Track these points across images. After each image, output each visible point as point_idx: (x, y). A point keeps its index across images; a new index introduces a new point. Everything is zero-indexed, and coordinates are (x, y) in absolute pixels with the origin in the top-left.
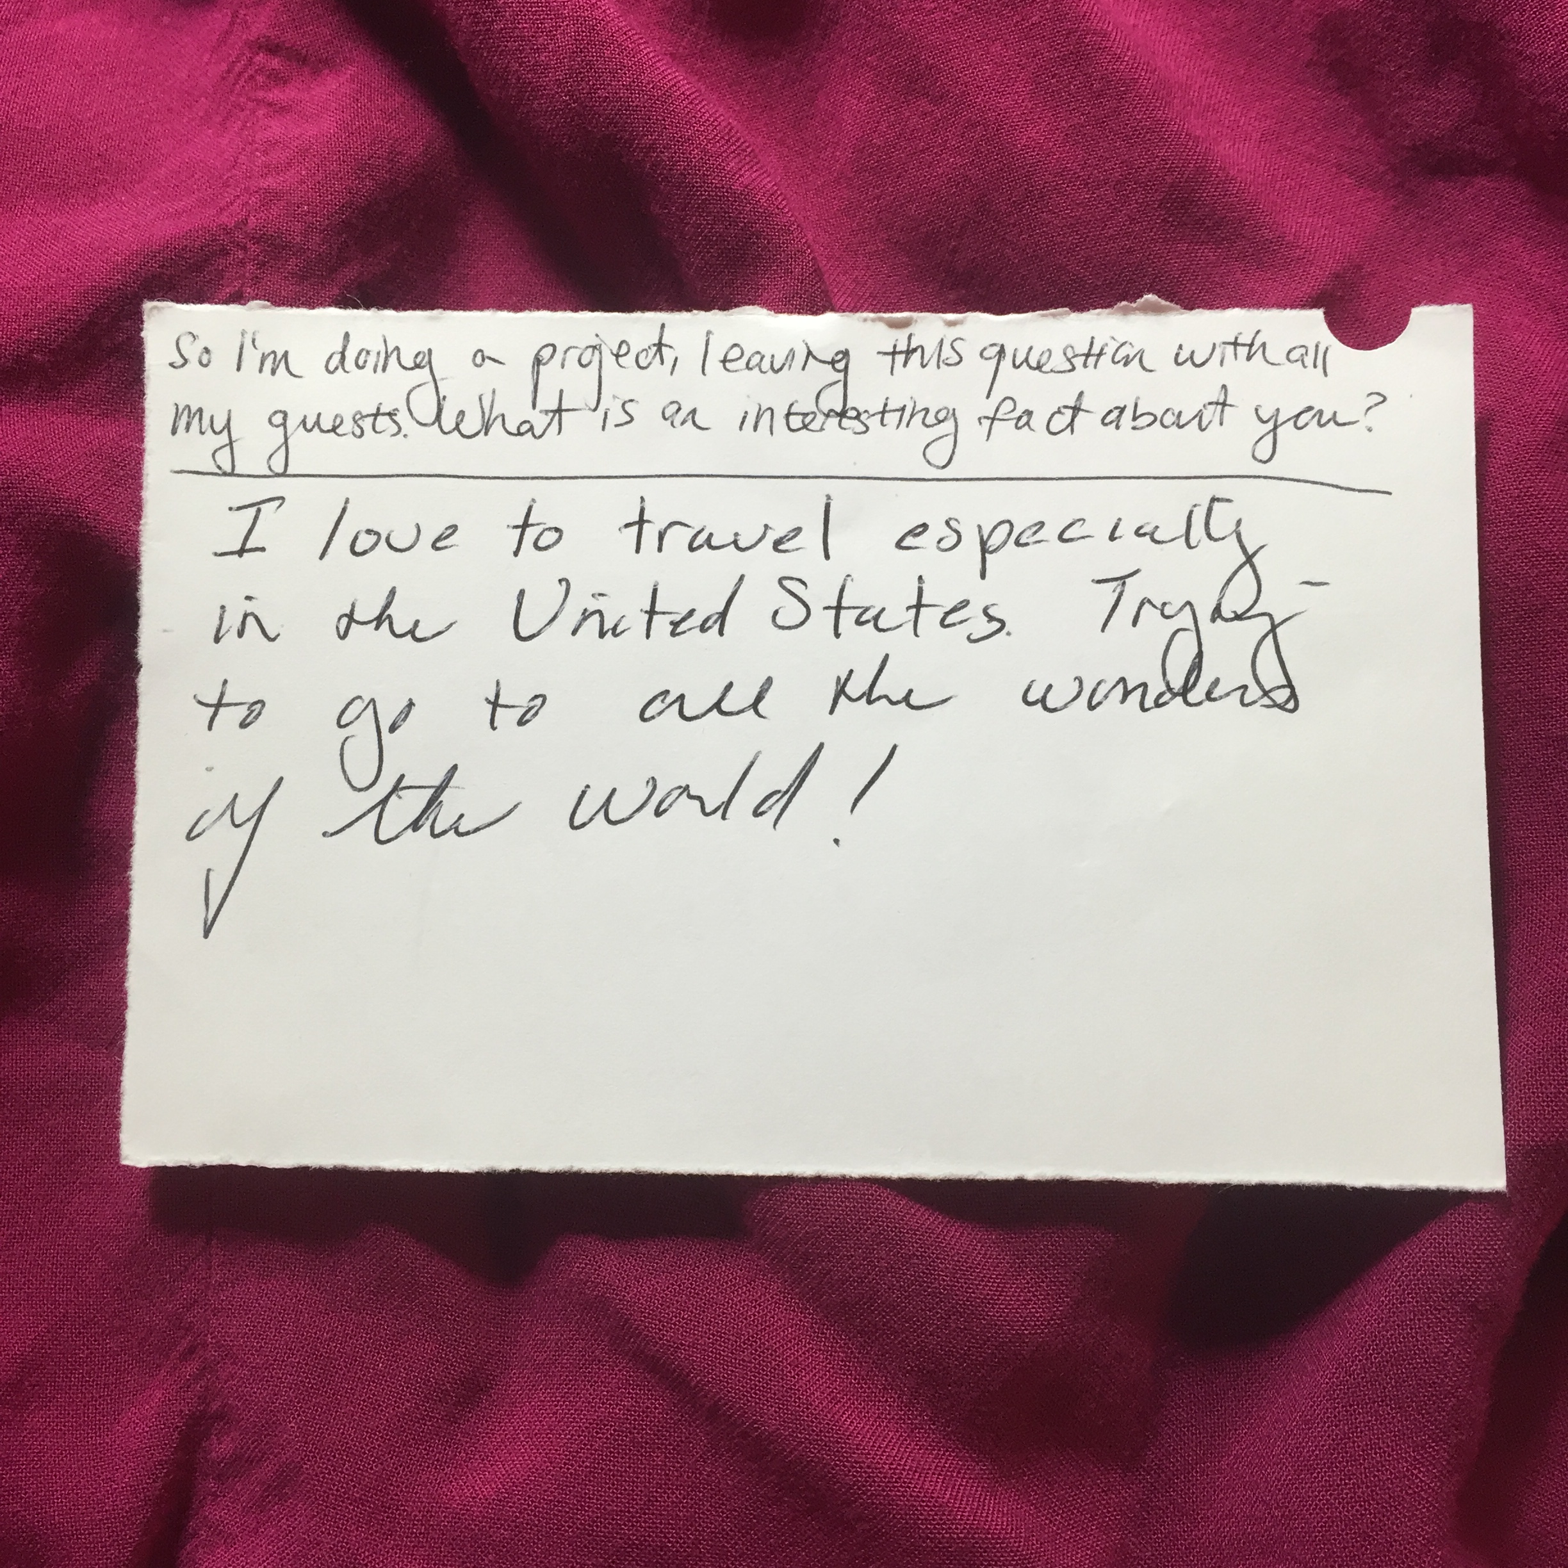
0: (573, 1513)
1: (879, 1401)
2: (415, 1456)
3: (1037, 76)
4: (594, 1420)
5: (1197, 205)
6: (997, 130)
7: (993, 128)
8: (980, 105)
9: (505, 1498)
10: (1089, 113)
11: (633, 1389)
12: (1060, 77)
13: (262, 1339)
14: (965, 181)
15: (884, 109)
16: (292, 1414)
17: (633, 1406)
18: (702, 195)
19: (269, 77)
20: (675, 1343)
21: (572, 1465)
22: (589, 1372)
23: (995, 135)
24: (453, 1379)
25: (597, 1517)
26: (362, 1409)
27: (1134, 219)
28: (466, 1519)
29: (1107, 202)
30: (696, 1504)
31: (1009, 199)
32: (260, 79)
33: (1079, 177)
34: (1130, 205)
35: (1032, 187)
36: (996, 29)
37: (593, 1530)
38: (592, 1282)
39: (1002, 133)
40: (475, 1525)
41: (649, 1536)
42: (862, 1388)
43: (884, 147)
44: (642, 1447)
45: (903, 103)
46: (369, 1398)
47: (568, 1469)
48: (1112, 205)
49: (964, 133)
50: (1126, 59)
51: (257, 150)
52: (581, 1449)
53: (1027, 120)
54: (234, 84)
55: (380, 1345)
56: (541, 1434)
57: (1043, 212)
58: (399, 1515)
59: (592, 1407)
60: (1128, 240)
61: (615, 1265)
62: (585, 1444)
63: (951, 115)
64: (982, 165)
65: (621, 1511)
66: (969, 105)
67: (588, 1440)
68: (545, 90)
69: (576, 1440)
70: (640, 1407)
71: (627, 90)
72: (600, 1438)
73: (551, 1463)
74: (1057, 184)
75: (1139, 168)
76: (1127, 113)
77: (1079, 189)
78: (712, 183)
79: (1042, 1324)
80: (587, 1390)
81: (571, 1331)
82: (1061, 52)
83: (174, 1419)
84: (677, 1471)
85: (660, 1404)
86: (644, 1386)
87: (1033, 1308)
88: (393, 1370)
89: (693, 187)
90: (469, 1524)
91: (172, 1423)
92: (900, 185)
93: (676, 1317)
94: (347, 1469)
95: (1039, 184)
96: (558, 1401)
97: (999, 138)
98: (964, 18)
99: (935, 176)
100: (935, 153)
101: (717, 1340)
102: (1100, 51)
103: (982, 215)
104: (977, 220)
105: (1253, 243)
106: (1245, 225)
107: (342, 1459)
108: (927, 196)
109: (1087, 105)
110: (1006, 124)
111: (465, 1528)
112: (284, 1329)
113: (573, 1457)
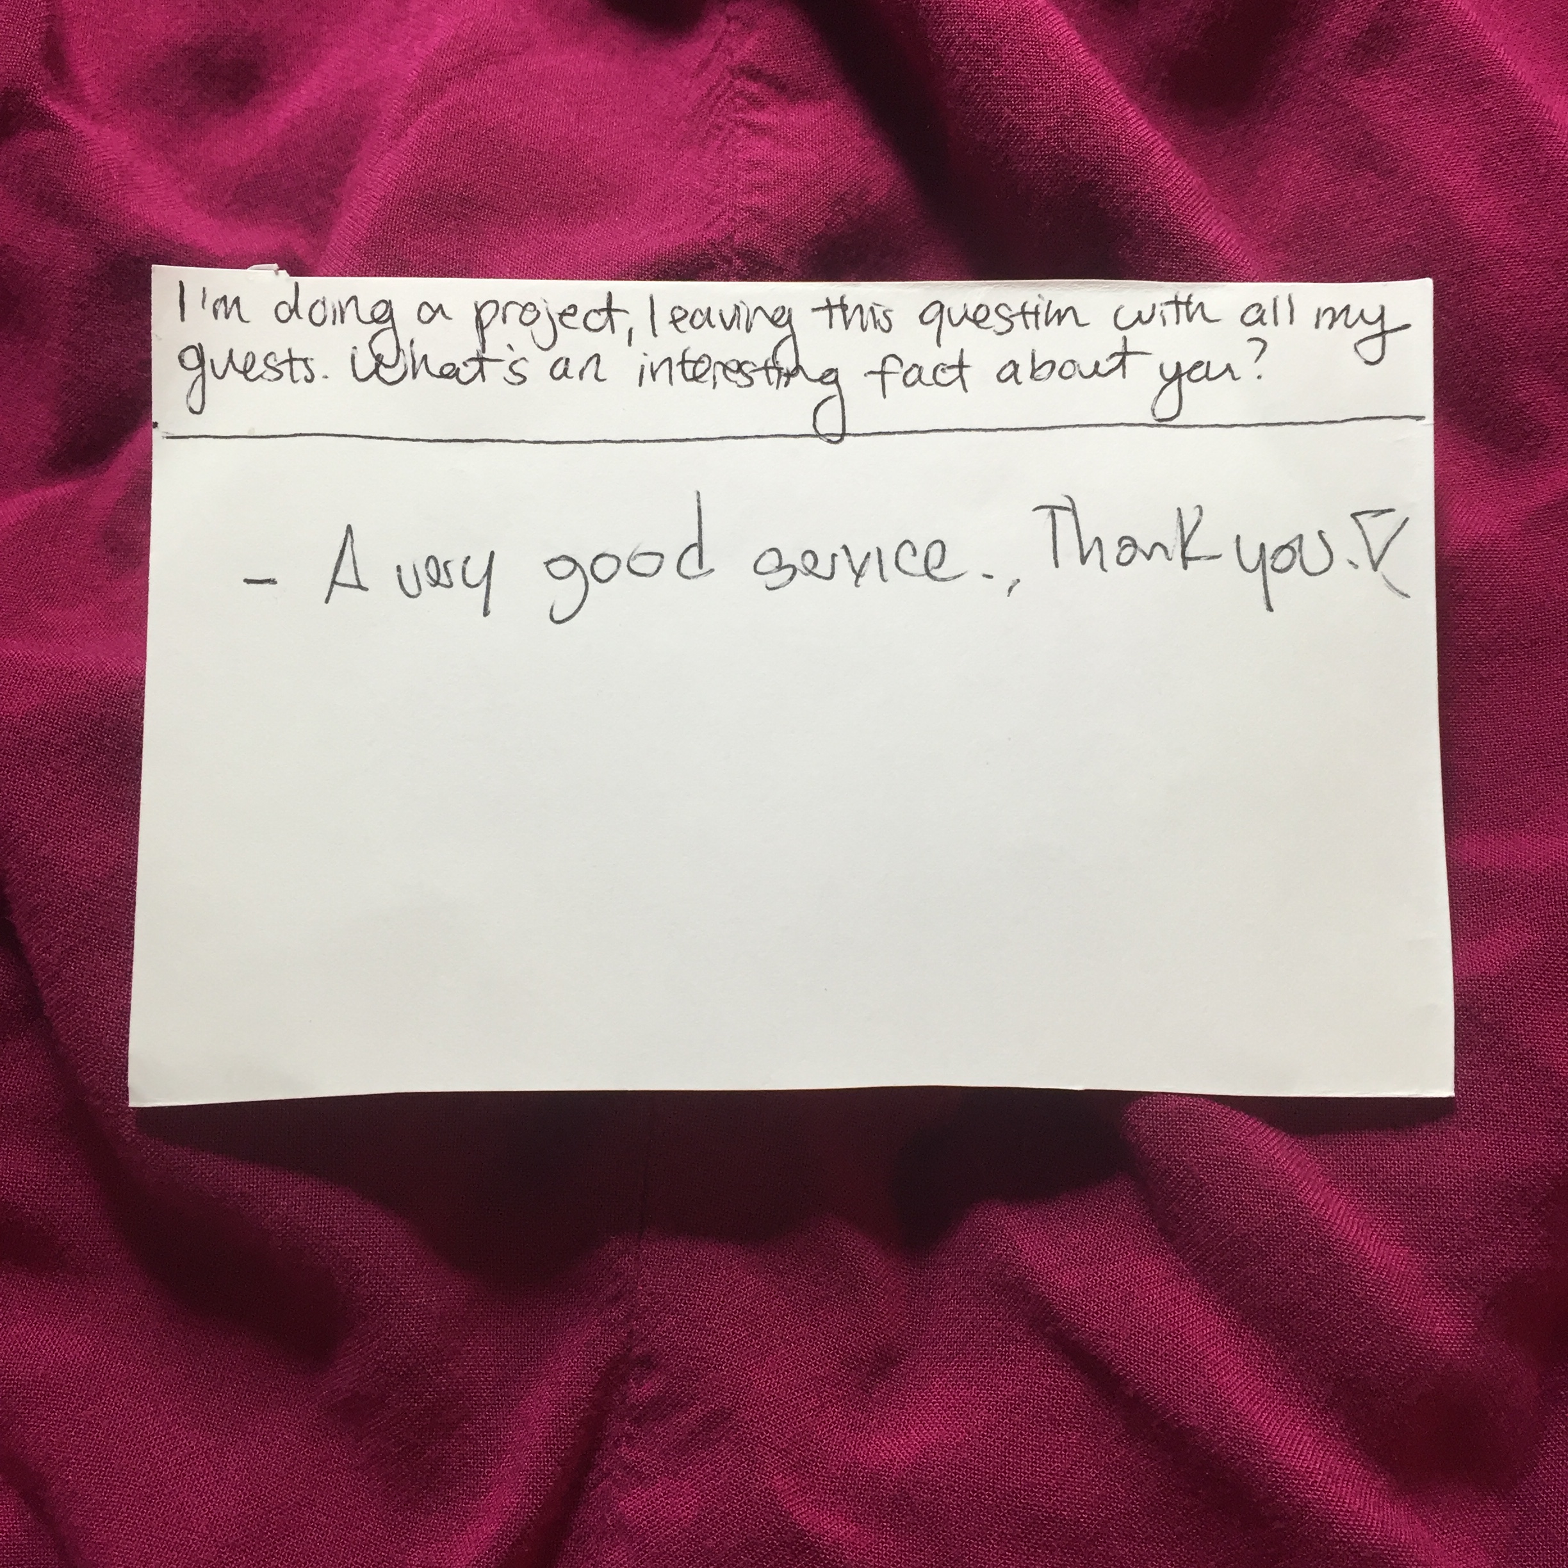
0: (994, 1483)
1: (1294, 1406)
3: (1485, 158)
4: (1012, 1397)
7: (1441, 203)
8: (1429, 181)
9: (923, 1463)
11: (1052, 1369)
15: (1332, 179)
17: (1051, 1386)
19: (748, 100)
20: (1096, 1331)
21: (991, 1437)
22: (1006, 1352)
23: (1442, 209)
24: (868, 1349)
25: (1017, 1489)
26: (786, 1366)
28: (884, 1480)
30: (1108, 1484)
32: (739, 101)
35: (1475, 260)
36: (1448, 112)
37: (1013, 1501)
38: (1013, 1264)
39: (1449, 208)
40: (894, 1487)
41: (1065, 1511)
45: (1351, 174)
48: (1549, 282)
49: (1412, 205)
52: (999, 1422)
53: (1473, 198)
56: (956, 1407)
57: (1483, 284)
58: (818, 1471)
62: (1003, 1419)
63: (1399, 188)
65: (1039, 1484)
66: (1419, 180)
67: (1007, 1415)
68: (1034, 135)
69: (993, 1414)
72: (1018, 1413)
73: (969, 1433)
74: (1499, 259)
77: (1518, 265)
84: (1091, 1450)
85: (1078, 1385)
86: (1064, 1366)
90: (888, 1485)
95: (1482, 258)
98: (1418, 100)
101: (1138, 1332)
102: (1547, 139)
111: (883, 1488)
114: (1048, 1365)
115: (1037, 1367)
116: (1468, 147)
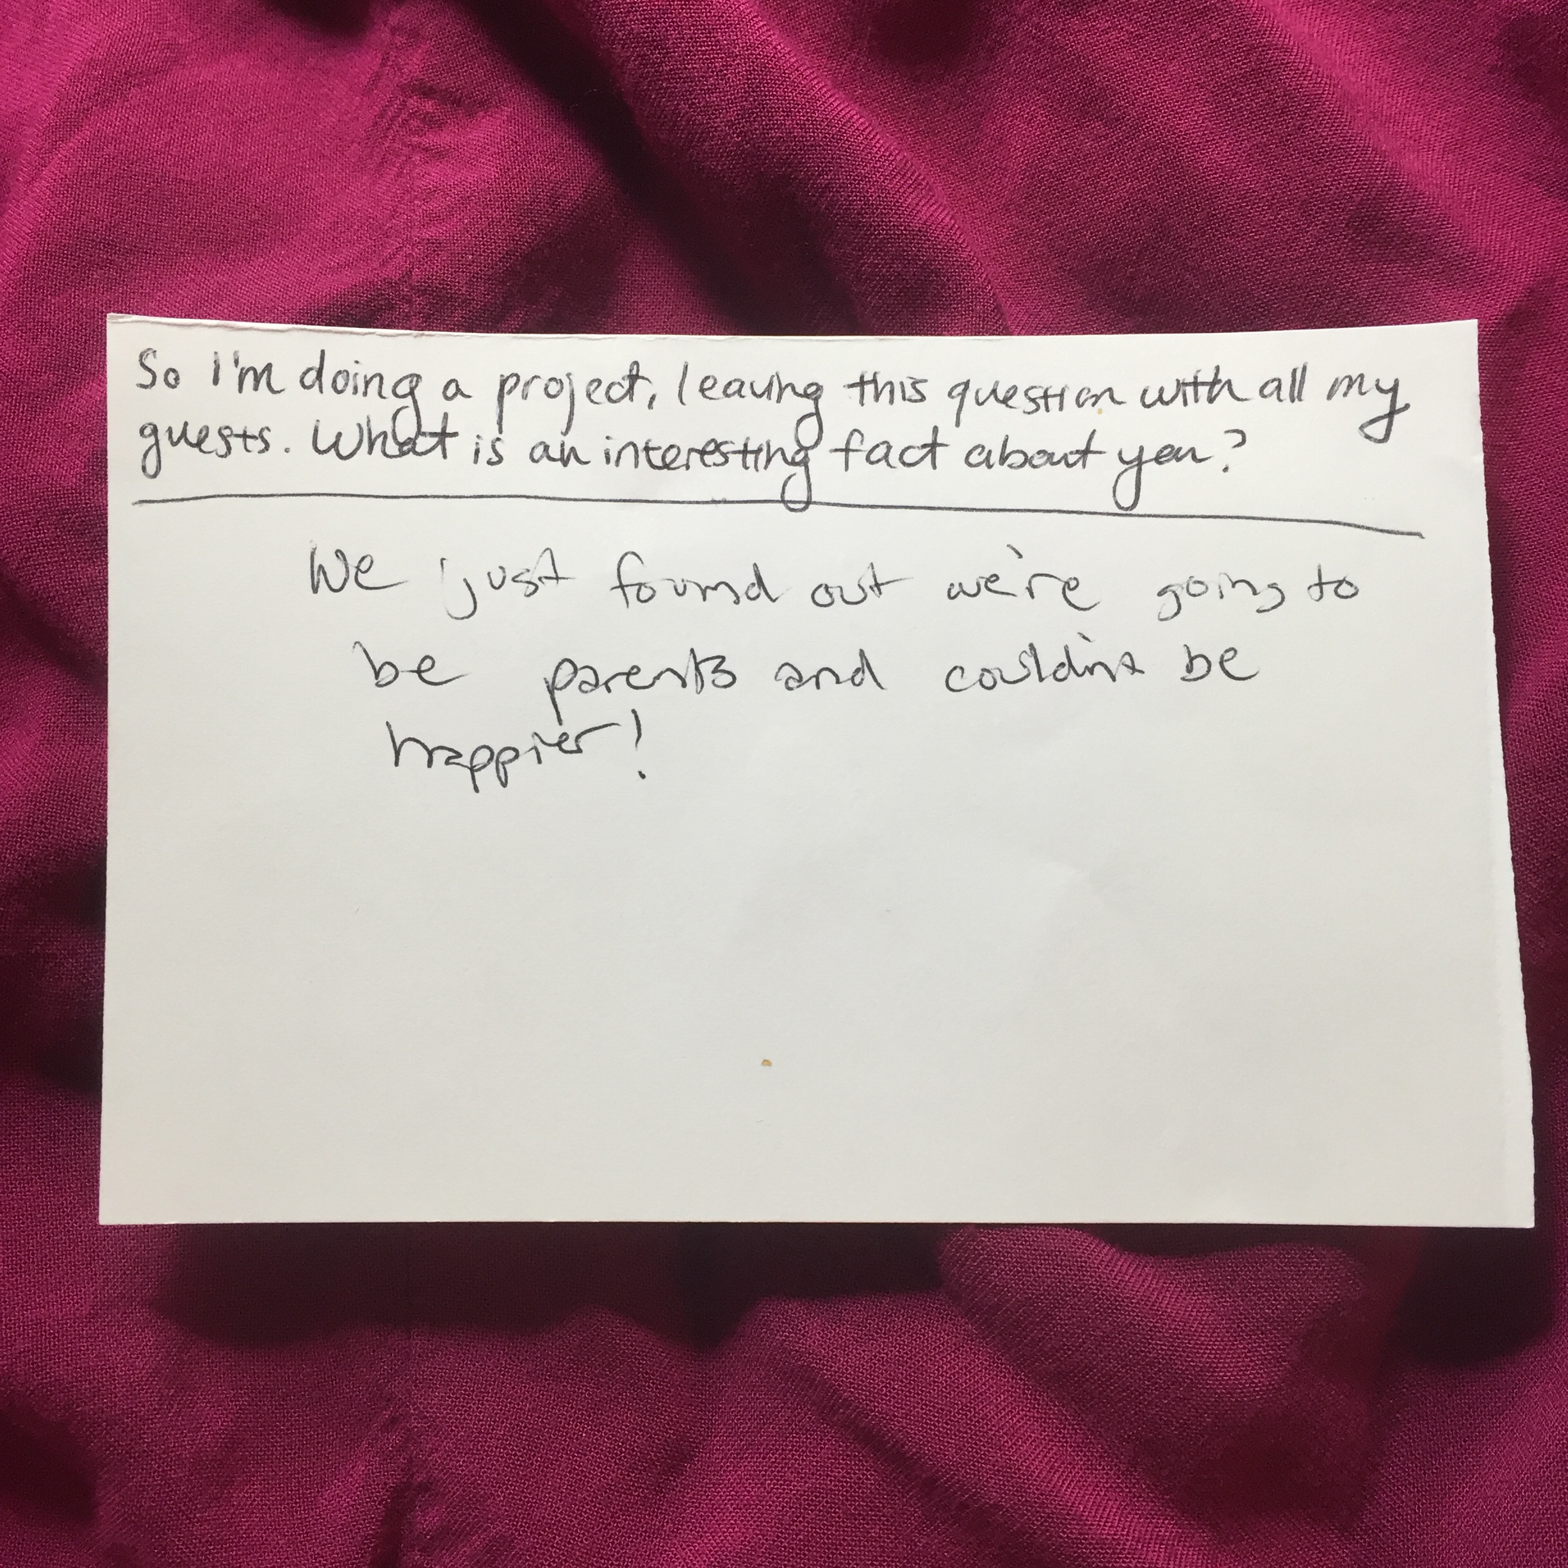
1: (1096, 1470)
2: (624, 1528)
3: (1217, 95)
4: (805, 1492)
5: (1385, 222)
6: (1177, 153)
7: (1173, 150)
8: (1159, 127)
10: (1272, 131)
11: (843, 1459)
12: (1241, 95)
13: (465, 1411)
14: (1143, 206)
15: (1056, 134)
16: (500, 1487)
17: (844, 1477)
18: (879, 234)
19: (423, 120)
20: (887, 1415)
22: (796, 1442)
23: (1175, 158)
24: (657, 1448)
26: (568, 1481)
27: (1320, 240)
29: (1292, 223)
31: (1191, 224)
32: (414, 123)
33: (1263, 197)
34: (1317, 225)
35: (1214, 210)
36: (1173, 47)
38: (797, 1351)
39: (1182, 156)
42: (1078, 1455)
43: (1056, 173)
44: (856, 1519)
45: (1076, 126)
46: (575, 1469)
47: (782, 1542)
48: (1297, 226)
49: (1142, 155)
50: (1310, 73)
51: (416, 197)
52: (794, 1521)
53: (1207, 141)
54: (388, 129)
55: (582, 1414)
56: (750, 1505)
57: (1226, 236)
59: (802, 1478)
60: (1315, 262)
61: (819, 1333)
63: (1127, 138)
64: (1161, 189)
66: (1147, 128)
67: (801, 1513)
68: (716, 131)
69: (787, 1512)
70: (851, 1478)
71: (801, 129)
72: (812, 1510)
73: (763, 1535)
74: (1241, 207)
75: (1325, 186)
76: (1312, 130)
77: (1263, 210)
78: (890, 222)
79: (1261, 1390)
80: (796, 1460)
81: (775, 1399)
82: (1241, 69)
83: (379, 1492)
84: (892, 1542)
85: (871, 1475)
86: (855, 1456)
87: (1251, 1374)
88: (597, 1439)
89: (871, 226)
91: (377, 1496)
92: (1074, 211)
93: (886, 1387)
94: (557, 1543)
95: (1222, 207)
96: (766, 1471)
97: (1180, 161)
98: (1139, 37)
99: (1111, 202)
100: (1112, 177)
101: (930, 1411)
102: (1283, 66)
103: (1161, 241)
104: (1157, 245)
105: (1443, 259)
106: (1435, 242)
107: (553, 1533)
108: (1102, 221)
109: (1270, 124)
110: (1186, 146)
112: (487, 1401)
113: (786, 1529)
114: (840, 1455)
115: (829, 1459)
116: (1198, 84)
